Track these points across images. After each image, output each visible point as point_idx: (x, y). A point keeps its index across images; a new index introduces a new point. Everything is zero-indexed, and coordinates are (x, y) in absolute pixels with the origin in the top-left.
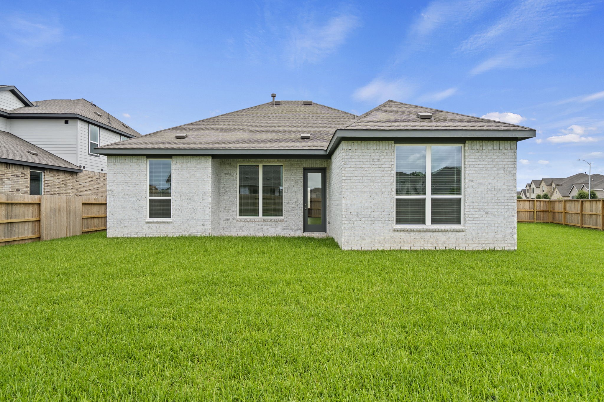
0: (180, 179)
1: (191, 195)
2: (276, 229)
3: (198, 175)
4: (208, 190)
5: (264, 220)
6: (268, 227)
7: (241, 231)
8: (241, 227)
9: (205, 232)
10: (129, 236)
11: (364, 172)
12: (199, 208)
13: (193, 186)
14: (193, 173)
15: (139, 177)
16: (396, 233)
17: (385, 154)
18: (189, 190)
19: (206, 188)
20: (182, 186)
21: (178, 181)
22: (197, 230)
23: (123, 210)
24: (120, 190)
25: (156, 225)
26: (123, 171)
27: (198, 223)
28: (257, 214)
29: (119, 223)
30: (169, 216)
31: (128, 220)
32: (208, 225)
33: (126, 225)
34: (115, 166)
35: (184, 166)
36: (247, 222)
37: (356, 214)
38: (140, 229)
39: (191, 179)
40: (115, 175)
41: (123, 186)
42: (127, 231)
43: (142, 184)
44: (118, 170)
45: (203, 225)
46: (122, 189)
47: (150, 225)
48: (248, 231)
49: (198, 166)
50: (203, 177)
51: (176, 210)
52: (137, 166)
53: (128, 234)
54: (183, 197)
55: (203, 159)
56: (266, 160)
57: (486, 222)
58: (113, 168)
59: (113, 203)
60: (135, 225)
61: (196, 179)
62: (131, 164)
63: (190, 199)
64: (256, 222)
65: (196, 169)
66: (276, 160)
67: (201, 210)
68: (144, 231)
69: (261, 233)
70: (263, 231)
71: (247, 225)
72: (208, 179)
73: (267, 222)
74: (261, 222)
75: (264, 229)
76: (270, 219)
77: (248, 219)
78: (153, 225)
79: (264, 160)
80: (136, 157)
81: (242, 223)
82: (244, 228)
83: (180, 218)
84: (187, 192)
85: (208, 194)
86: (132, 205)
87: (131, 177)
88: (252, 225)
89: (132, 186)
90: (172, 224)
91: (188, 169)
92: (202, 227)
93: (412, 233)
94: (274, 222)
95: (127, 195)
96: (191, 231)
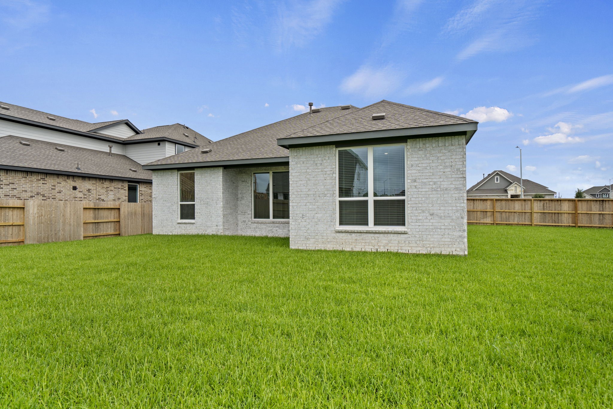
0: (200, 187)
1: (208, 200)
2: (284, 230)
3: (213, 183)
4: (220, 196)
5: (273, 222)
6: (277, 228)
7: (255, 231)
8: (255, 228)
9: (218, 232)
10: (167, 234)
11: (308, 176)
12: (214, 211)
13: (209, 193)
14: (209, 182)
15: (172, 187)
16: (338, 234)
17: (327, 158)
18: (206, 196)
19: (218, 194)
20: (202, 193)
21: (199, 189)
22: (212, 230)
23: (162, 213)
24: (161, 197)
25: (184, 225)
26: (162, 182)
27: (213, 224)
28: (268, 217)
29: (160, 223)
30: (193, 218)
31: (166, 221)
32: (220, 226)
33: (165, 225)
34: (157, 179)
35: (203, 176)
36: (260, 224)
37: (301, 215)
38: (174, 229)
39: (208, 187)
40: (158, 185)
41: (163, 194)
42: (165, 230)
43: (175, 192)
44: (159, 182)
45: (217, 226)
46: (162, 197)
47: (180, 225)
48: (260, 232)
49: (213, 176)
50: (216, 185)
51: (198, 213)
52: (171, 178)
53: (166, 232)
54: (202, 202)
55: (216, 170)
56: (275, 167)
57: (431, 224)
58: (156, 180)
59: (156, 208)
60: (170, 225)
61: (211, 187)
62: (168, 176)
63: (207, 204)
64: (267, 224)
65: (211, 178)
66: (283, 167)
67: (215, 213)
68: (176, 230)
69: (271, 234)
70: (272, 232)
71: (259, 226)
72: (220, 187)
73: (276, 224)
74: (271, 224)
75: (273, 230)
76: (278, 221)
77: (260, 221)
78: (182, 225)
79: (273, 167)
80: (170, 171)
81: (255, 224)
82: (257, 230)
83: (200, 220)
84: (205, 198)
85: (220, 200)
86: (169, 209)
87: (168, 187)
88: (263, 226)
89: (168, 194)
90: (195, 225)
91: (206, 178)
92: (216, 227)
93: (353, 235)
94: (282, 224)
95: (165, 201)
96: (208, 231)
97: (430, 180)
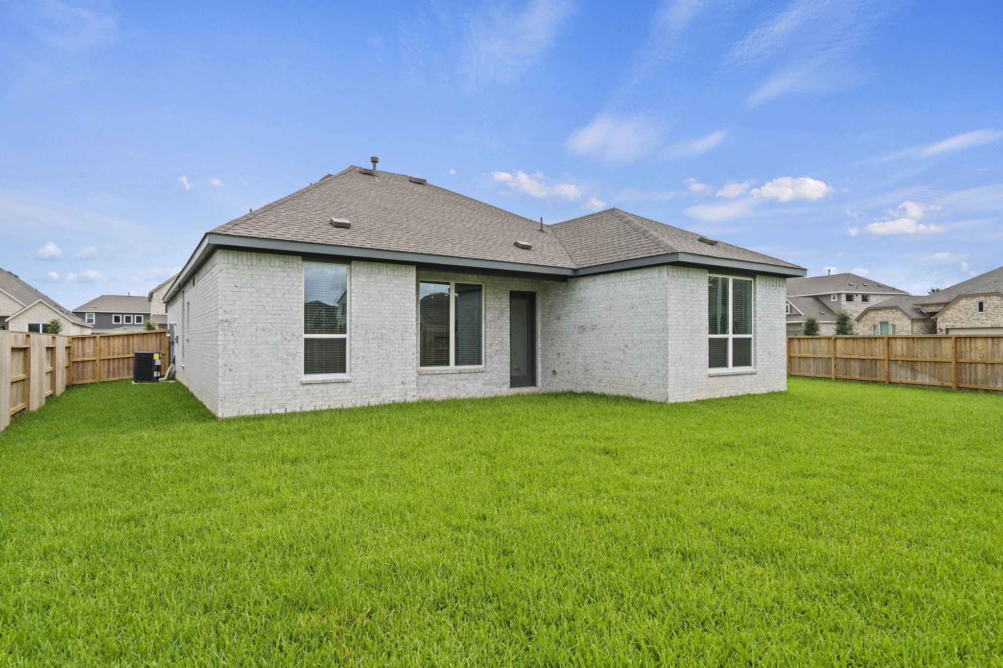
0: (365, 303)
1: (384, 331)
2: (476, 385)
3: (395, 297)
4: (410, 323)
5: (460, 371)
6: (465, 382)
7: (425, 390)
8: (425, 384)
9: (406, 394)
10: (267, 412)
12: (397, 353)
13: (386, 315)
14: (386, 293)
15: (287, 296)
16: (709, 379)
18: (379, 323)
19: (407, 320)
20: (369, 315)
21: (361, 307)
22: (393, 393)
23: (253, 360)
24: (248, 321)
25: (322, 387)
26: (253, 282)
27: (396, 379)
28: (447, 363)
29: (247, 387)
30: (343, 370)
31: (264, 381)
32: (411, 383)
33: (260, 390)
34: (236, 272)
35: (372, 280)
36: (435, 376)
37: (679, 357)
38: (290, 397)
39: (383, 304)
40: (237, 289)
41: (255, 312)
42: (262, 403)
43: (294, 309)
44: (243, 281)
45: (403, 383)
46: (252, 319)
47: (310, 387)
48: (436, 390)
49: (395, 282)
50: (403, 301)
51: (358, 358)
52: (284, 274)
53: (265, 407)
54: (370, 335)
55: (403, 269)
56: (462, 275)
58: (232, 276)
59: (231, 347)
60: (279, 390)
61: (391, 304)
62: (271, 269)
63: (382, 338)
64: (448, 375)
65: (391, 285)
66: (475, 276)
67: (400, 357)
68: (297, 401)
69: (454, 392)
70: (457, 389)
71: (434, 381)
72: (411, 305)
73: (464, 375)
74: (455, 375)
75: (458, 385)
76: (468, 369)
77: (437, 370)
78: (315, 387)
79: (459, 274)
80: (282, 257)
81: (427, 377)
82: (430, 386)
83: (364, 373)
84: (376, 326)
85: (411, 330)
86: (274, 351)
87: (272, 295)
88: (442, 380)
89: (273, 312)
90: (350, 384)
91: (379, 285)
92: (402, 387)
94: (472, 374)
95: (264, 330)
96: (383, 396)
97: (768, 319)
